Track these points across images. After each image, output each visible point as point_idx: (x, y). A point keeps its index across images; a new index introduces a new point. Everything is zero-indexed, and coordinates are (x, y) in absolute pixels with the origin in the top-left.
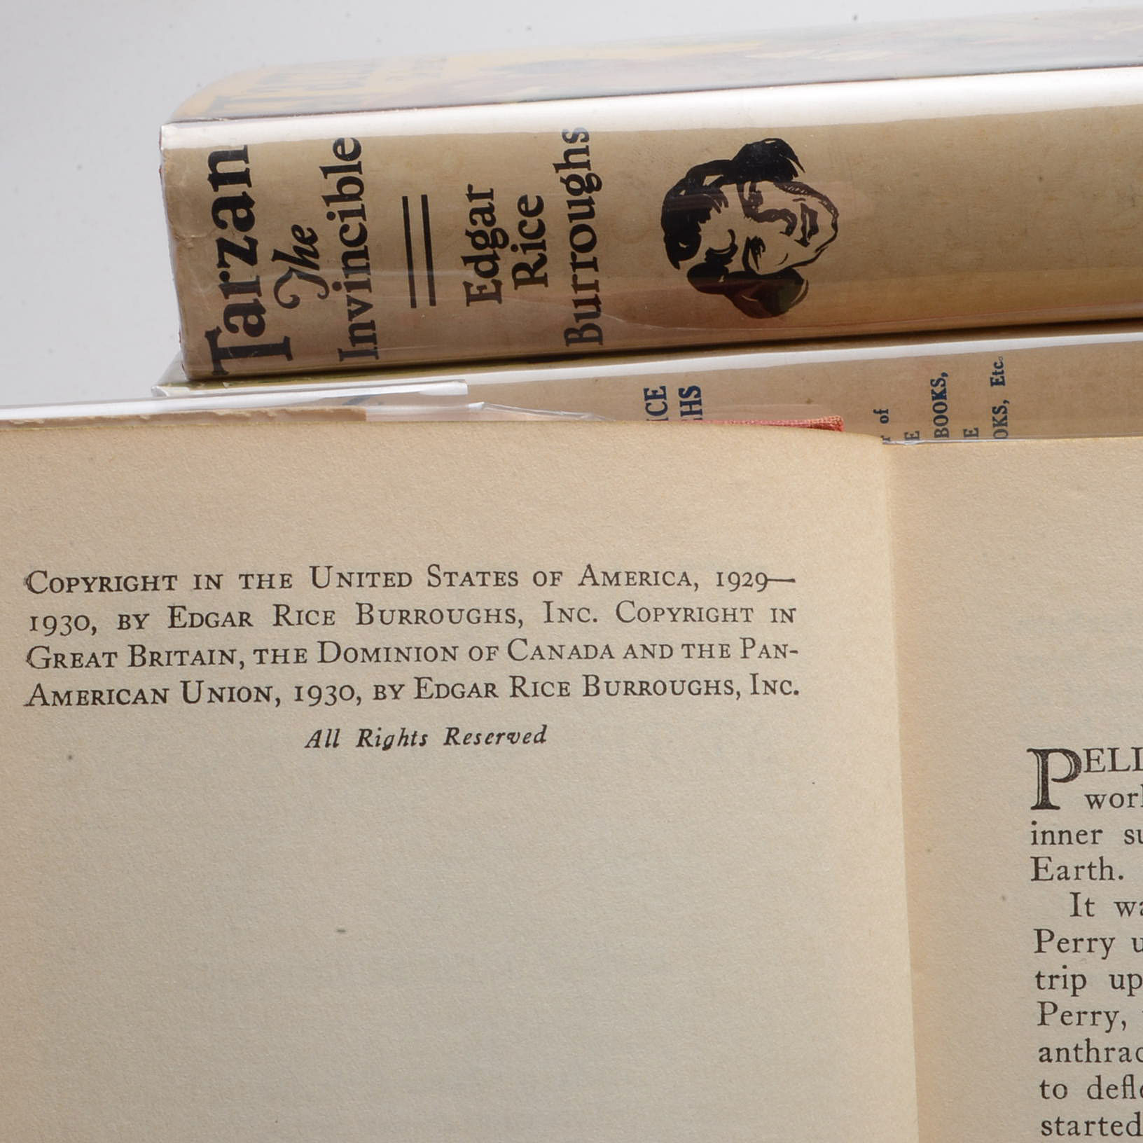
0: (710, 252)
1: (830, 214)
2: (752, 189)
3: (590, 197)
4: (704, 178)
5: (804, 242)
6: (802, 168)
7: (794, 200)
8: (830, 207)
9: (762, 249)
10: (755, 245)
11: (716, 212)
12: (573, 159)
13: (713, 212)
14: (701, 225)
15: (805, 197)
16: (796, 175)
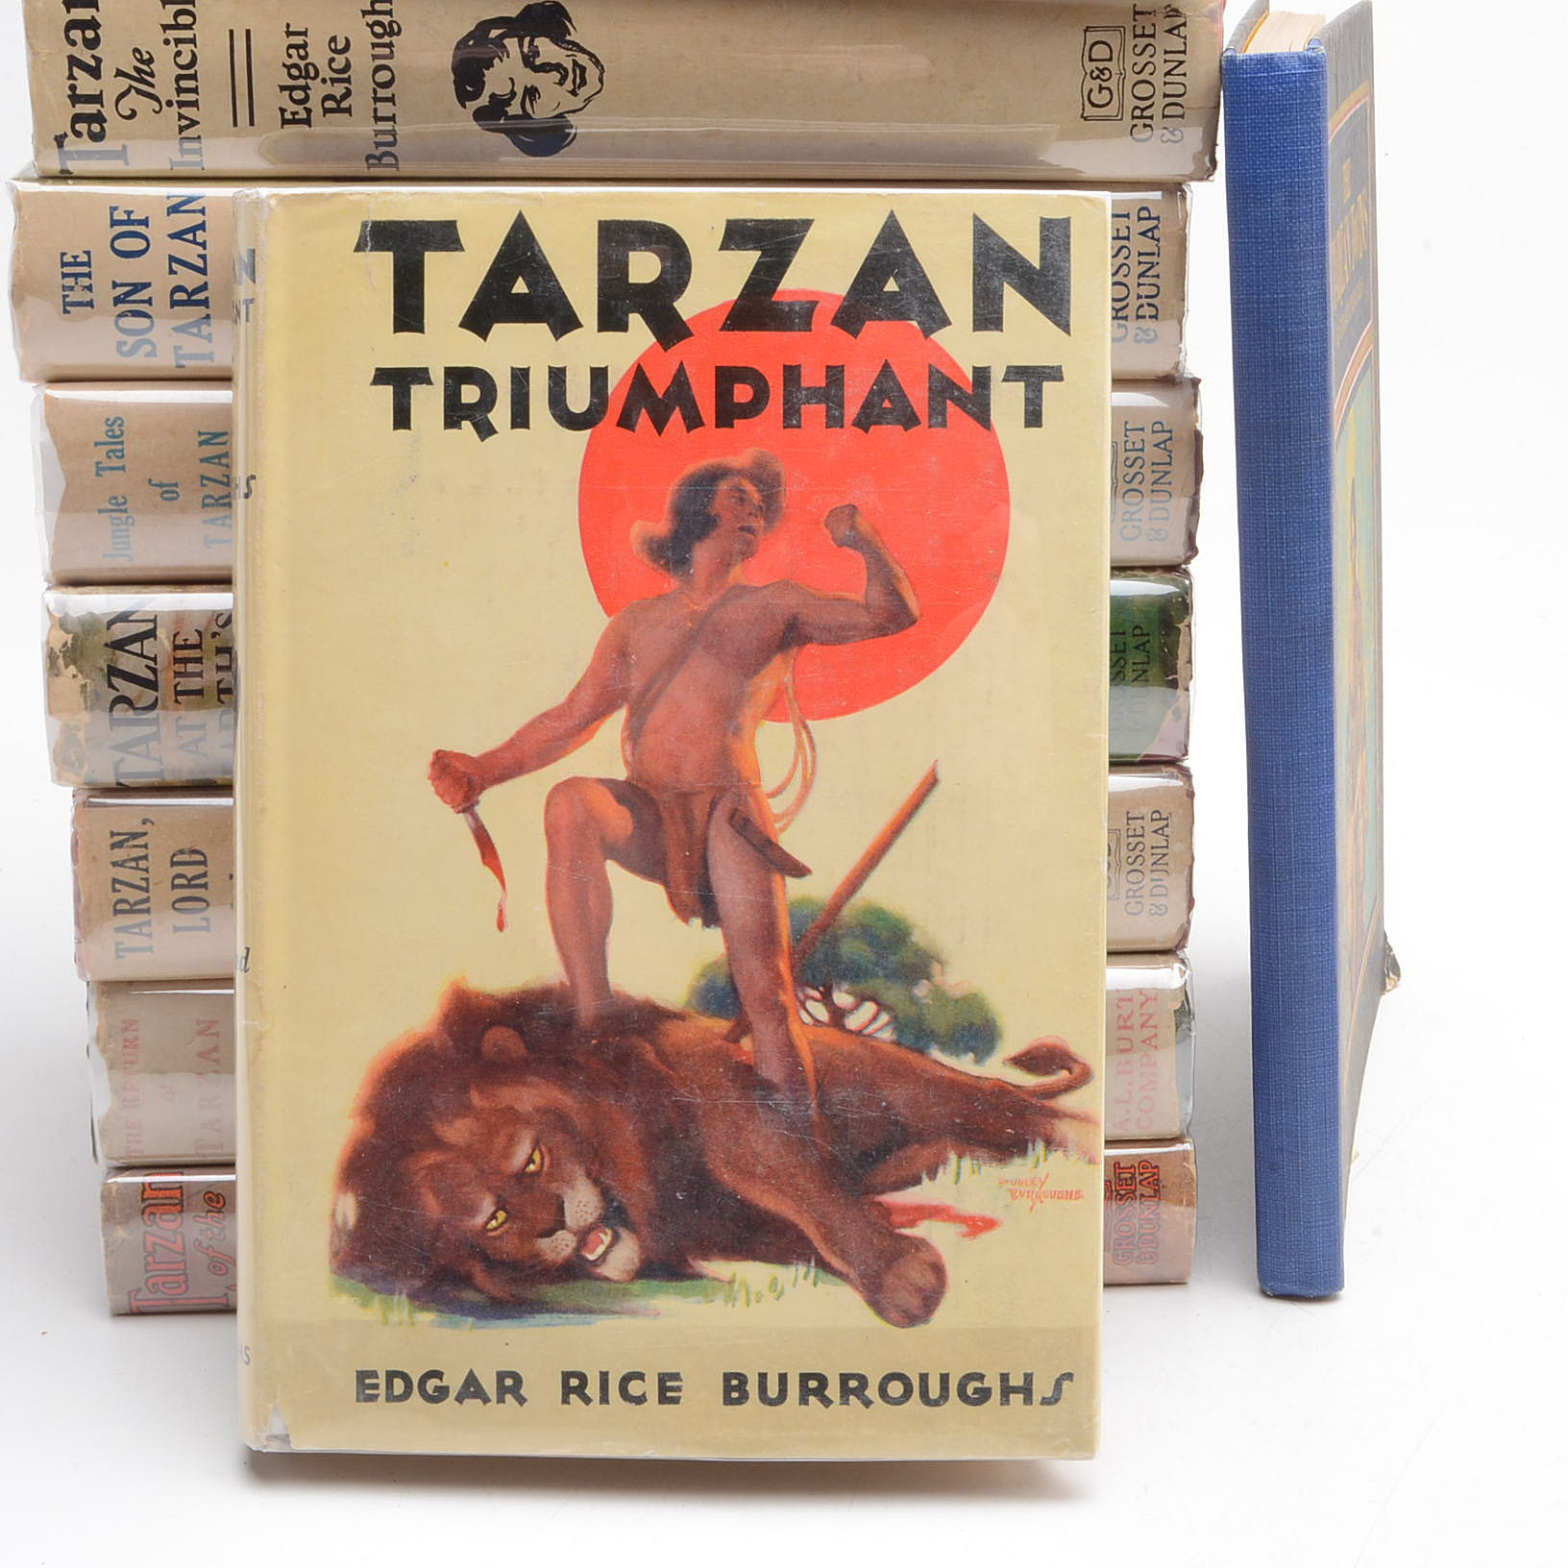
1: (597, 70)
2: (531, 43)
3: (391, 42)
4: (489, 31)
5: (574, 93)
6: (575, 28)
7: (567, 56)
8: (597, 63)
10: (531, 93)
11: (499, 61)
12: (378, 7)
14: (486, 72)
15: (576, 54)
16: (570, 34)
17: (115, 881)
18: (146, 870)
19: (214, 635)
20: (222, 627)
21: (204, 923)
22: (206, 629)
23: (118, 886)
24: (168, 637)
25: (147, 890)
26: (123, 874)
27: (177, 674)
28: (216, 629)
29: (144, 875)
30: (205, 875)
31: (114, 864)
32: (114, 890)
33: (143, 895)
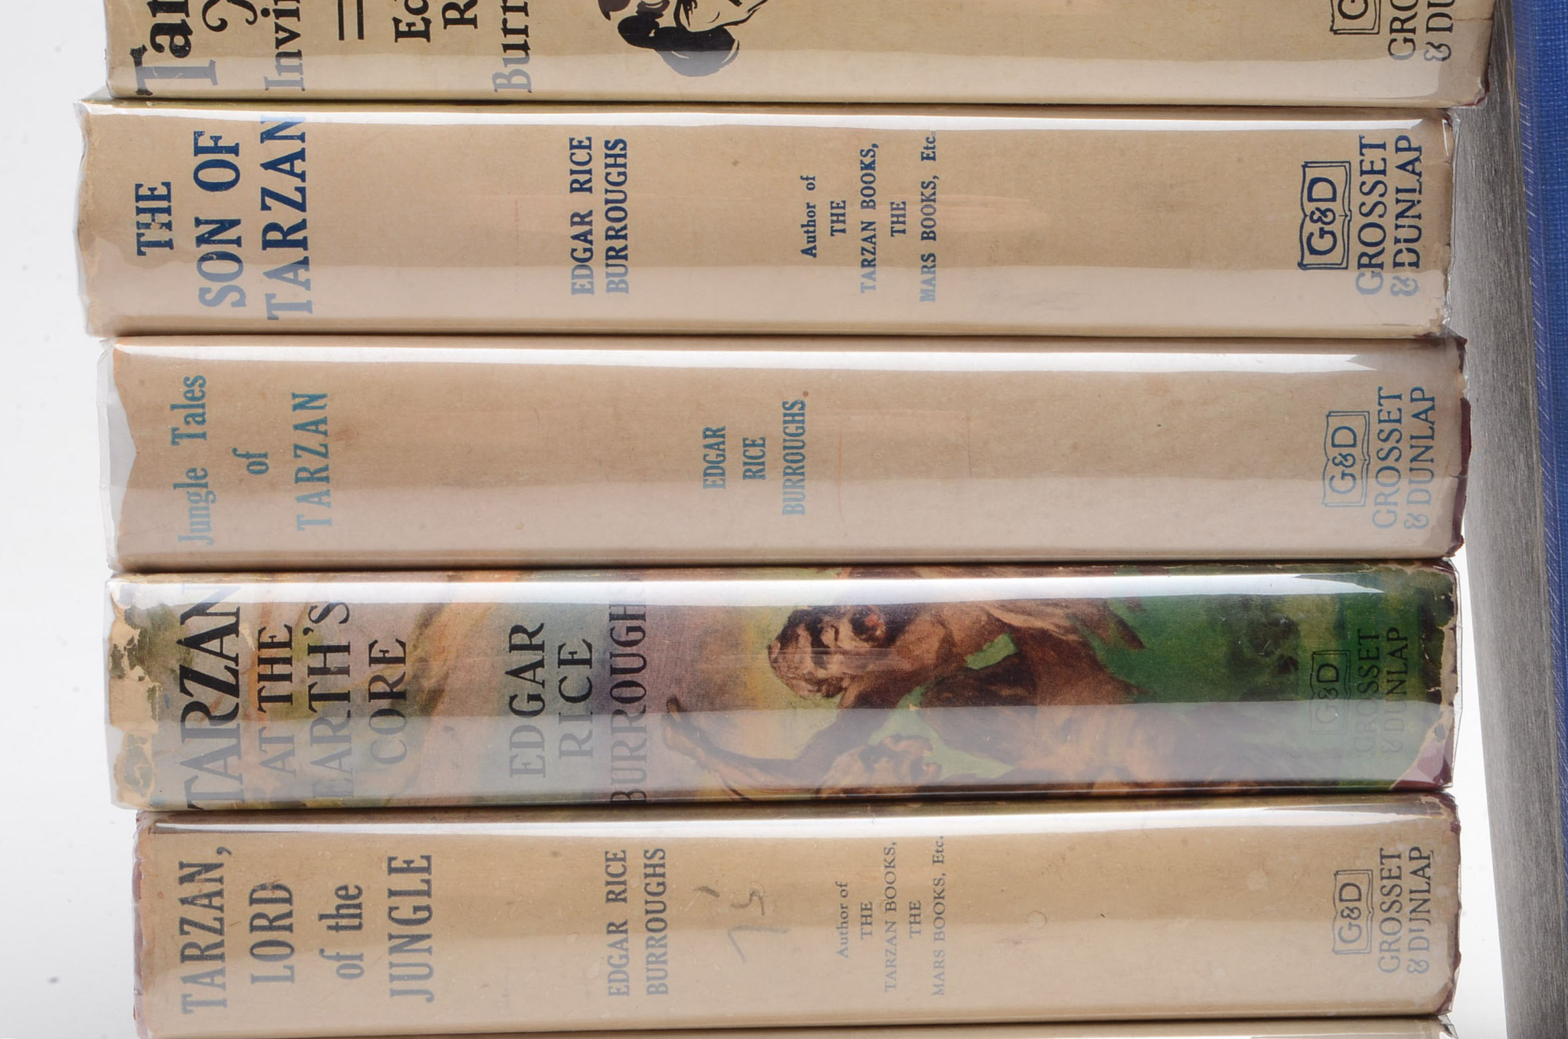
5: (736, 2)
10: (687, 2)
17: (183, 921)
18: (221, 909)
19: (306, 631)
20: (317, 621)
21: (288, 973)
22: (297, 625)
23: (186, 928)
24: (252, 634)
25: (220, 932)
26: (195, 913)
27: (262, 678)
28: (309, 624)
29: (218, 914)
30: (289, 915)
31: (183, 901)
32: (183, 932)
33: (216, 938)
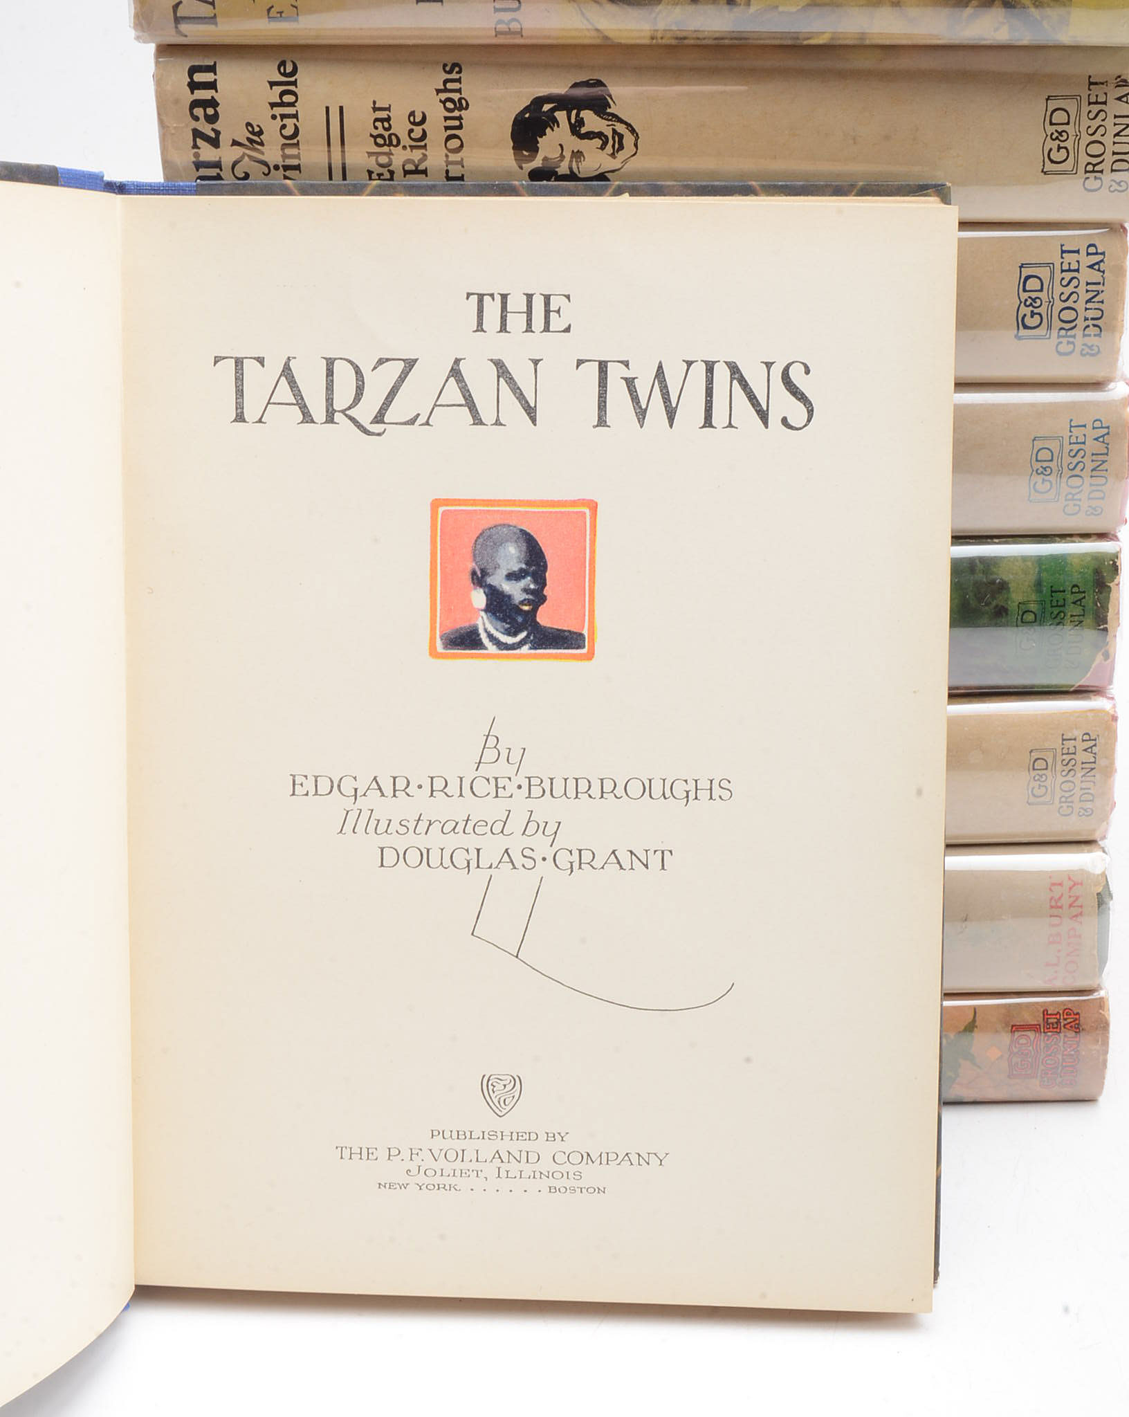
0: (545, 159)
1: (633, 137)
2: (578, 115)
3: (460, 115)
4: (543, 106)
5: (613, 155)
6: (614, 102)
7: (608, 126)
8: (633, 131)
9: (582, 159)
10: (578, 155)
11: (551, 131)
12: (449, 86)
13: (548, 130)
14: (539, 139)
15: (615, 123)
16: (610, 107)
